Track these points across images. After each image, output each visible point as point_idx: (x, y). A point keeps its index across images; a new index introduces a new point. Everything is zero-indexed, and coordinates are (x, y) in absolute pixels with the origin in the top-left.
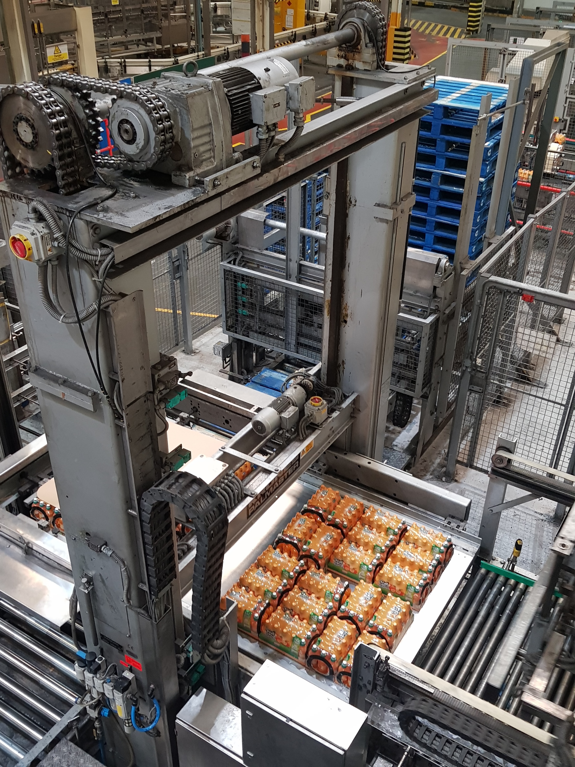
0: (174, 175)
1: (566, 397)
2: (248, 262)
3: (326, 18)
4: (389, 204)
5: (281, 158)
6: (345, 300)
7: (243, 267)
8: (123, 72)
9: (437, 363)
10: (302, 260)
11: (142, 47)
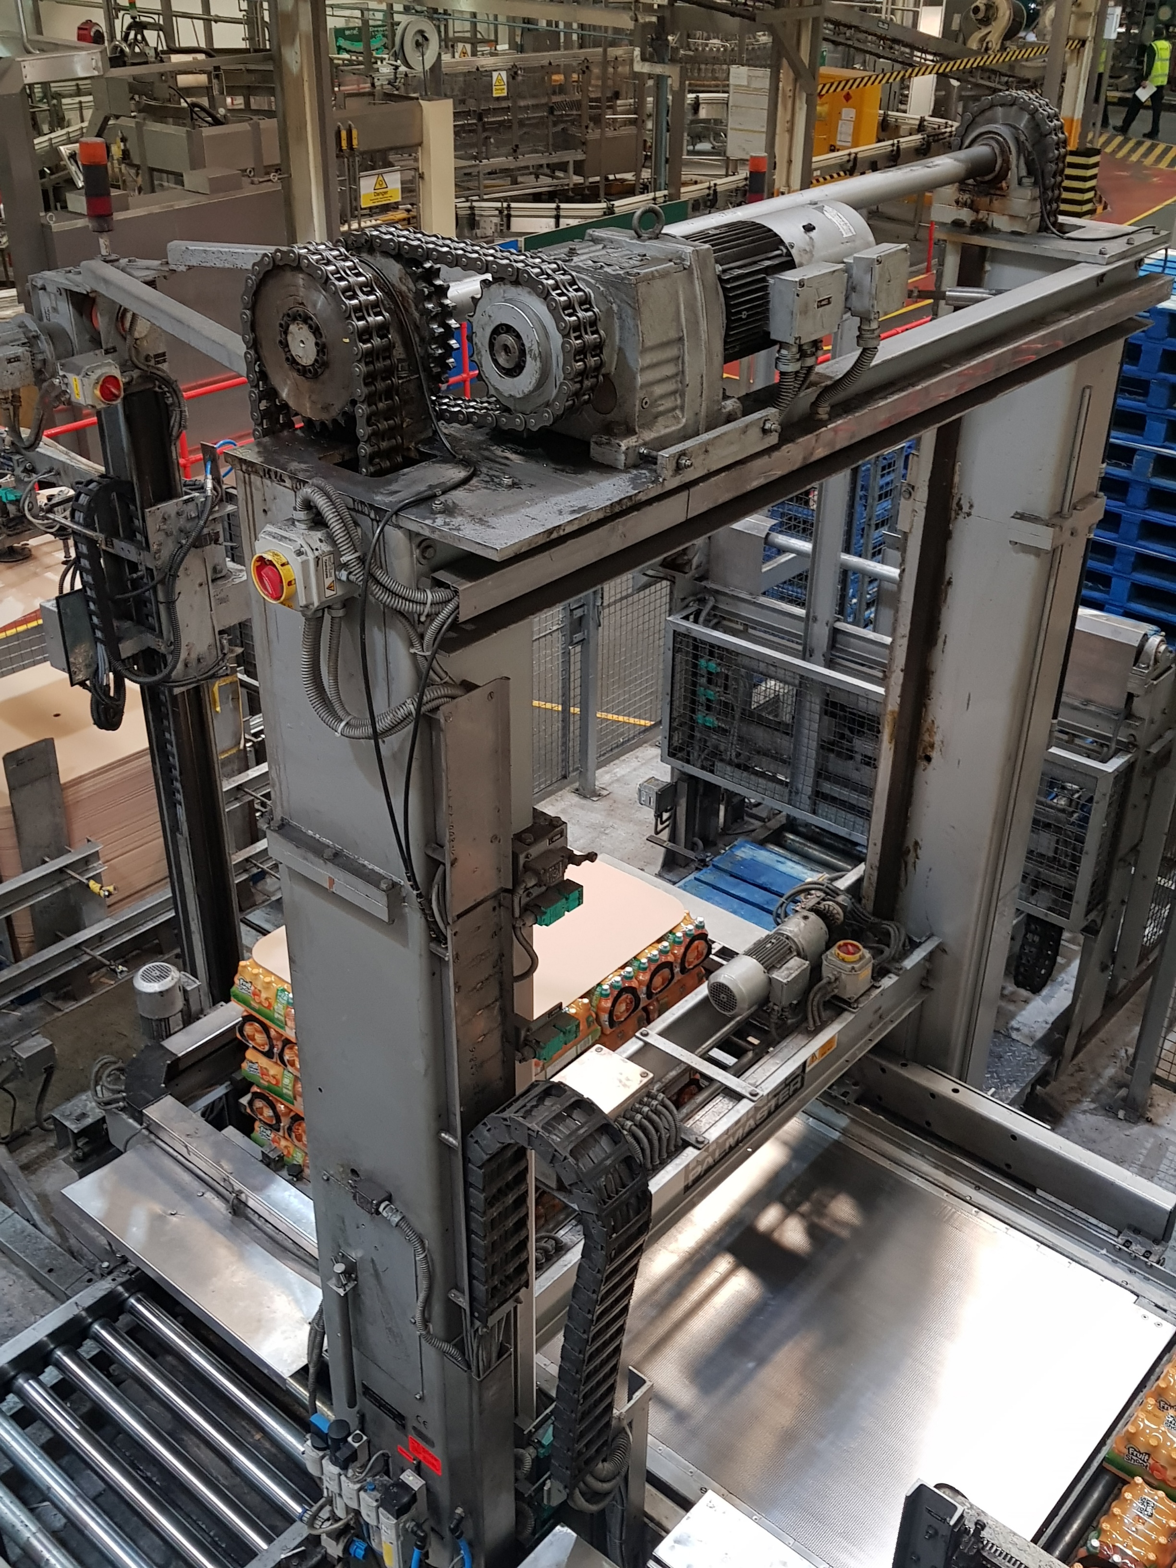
0: (596, 443)
2: (724, 618)
3: (921, 127)
4: (1045, 516)
5: (823, 412)
6: (930, 711)
7: (715, 627)
8: (504, 228)
9: (1122, 859)
10: (838, 620)
11: (545, 180)
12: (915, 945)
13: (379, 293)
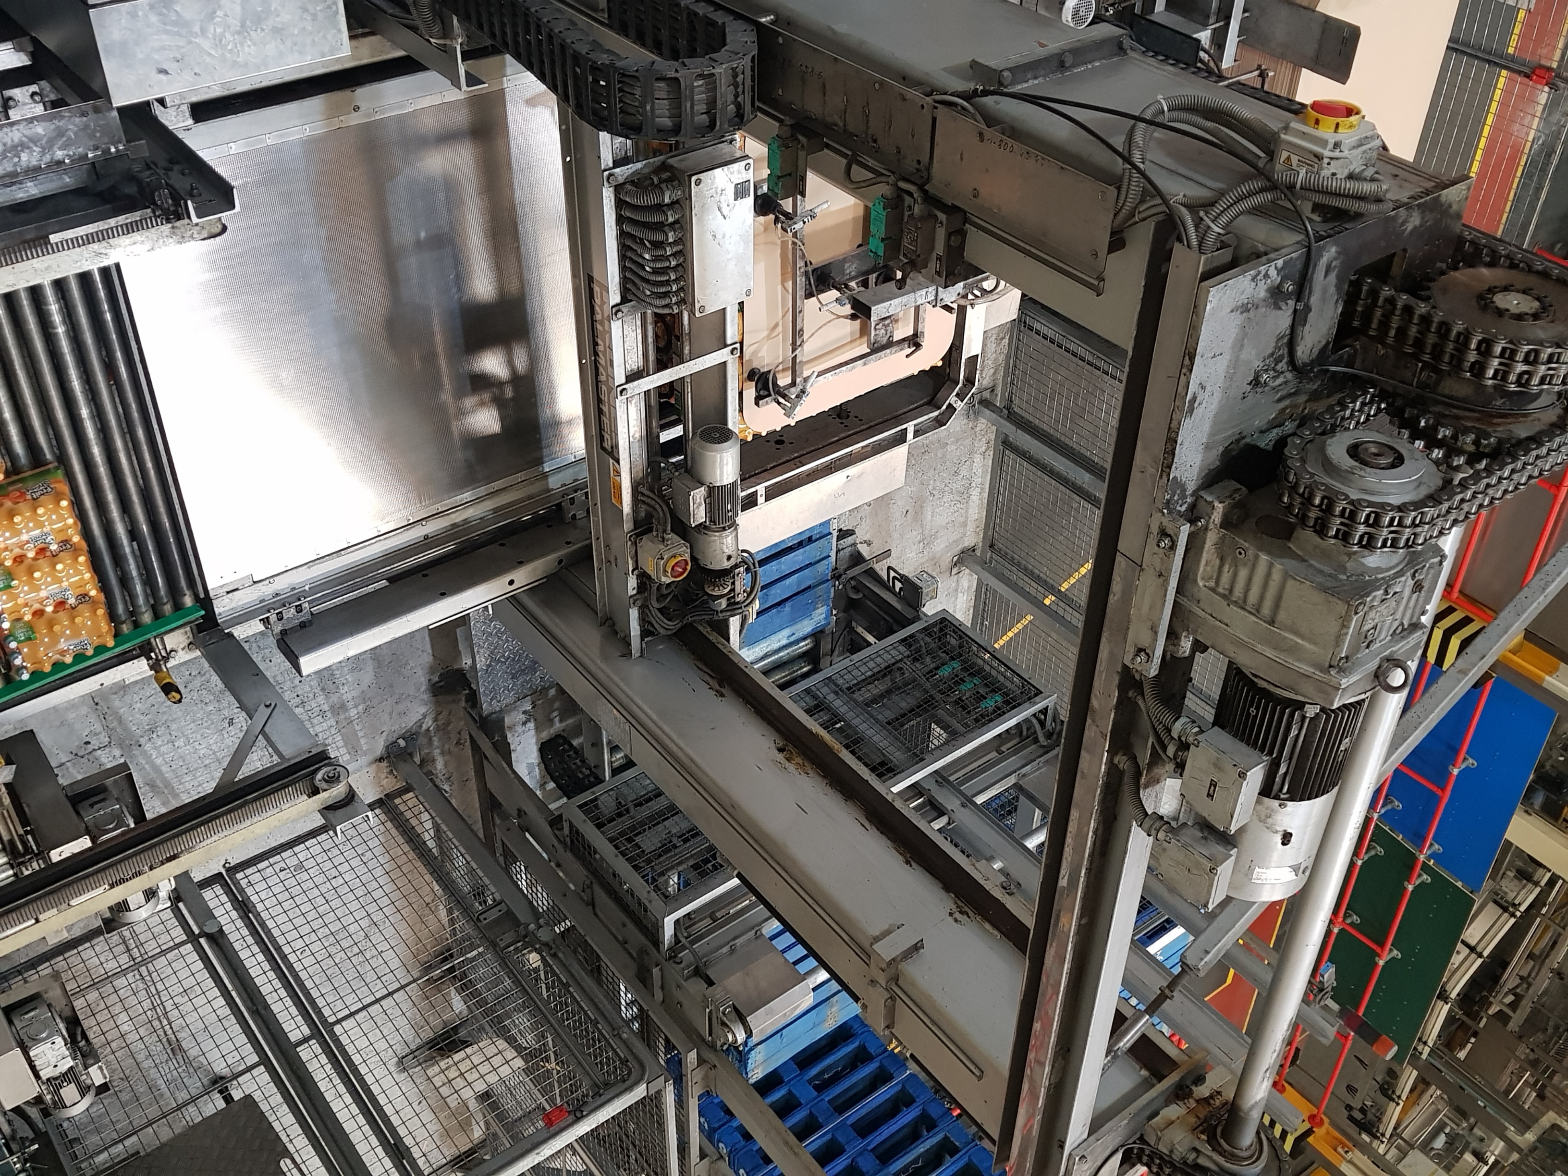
0: (1239, 490)
1: (344, 1040)
4: (902, 966)
5: (1121, 761)
6: (817, 777)
7: (1018, 725)
9: (590, 886)
10: (949, 824)
12: (645, 633)
13: (1513, 388)
